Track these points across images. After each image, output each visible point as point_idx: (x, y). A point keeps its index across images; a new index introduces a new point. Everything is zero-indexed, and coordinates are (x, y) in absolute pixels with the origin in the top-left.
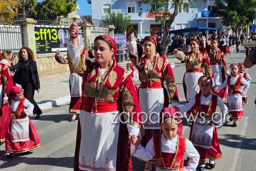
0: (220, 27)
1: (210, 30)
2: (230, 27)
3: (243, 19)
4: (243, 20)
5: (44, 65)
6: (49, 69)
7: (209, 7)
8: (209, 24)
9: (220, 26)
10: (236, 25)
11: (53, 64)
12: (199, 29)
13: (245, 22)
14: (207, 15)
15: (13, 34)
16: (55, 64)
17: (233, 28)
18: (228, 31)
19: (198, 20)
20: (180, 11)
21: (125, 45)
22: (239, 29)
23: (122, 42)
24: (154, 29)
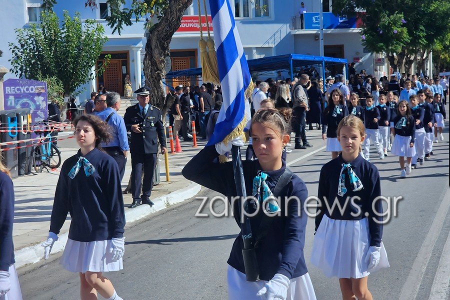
0: (357, 56)
1: (326, 63)
2: (382, 55)
8: (326, 47)
9: (357, 53)
10: (400, 50)
12: (294, 61)
13: (424, 41)
14: (318, 23)
17: (391, 59)
18: (378, 67)
19: (296, 36)
20: (246, 14)
21: (42, 115)
22: (408, 60)
23: (31, 103)
24: (177, 63)
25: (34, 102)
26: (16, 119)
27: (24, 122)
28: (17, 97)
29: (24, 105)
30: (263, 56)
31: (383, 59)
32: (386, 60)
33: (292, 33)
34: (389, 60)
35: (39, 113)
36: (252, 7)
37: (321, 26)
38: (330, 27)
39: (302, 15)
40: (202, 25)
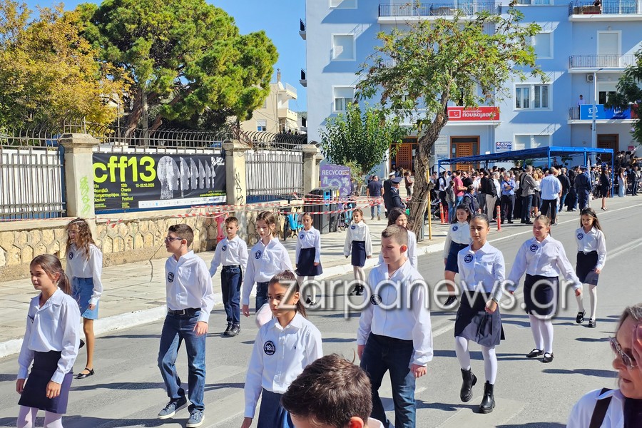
0: (632, 145)
5: (115, 241)
6: (129, 249)
7: (602, 95)
8: (599, 137)
9: (631, 142)
11: (138, 238)
12: (552, 152)
14: (594, 114)
15: (39, 169)
16: (146, 237)
19: (572, 126)
20: (526, 104)
21: (347, 191)
23: (339, 182)
24: (461, 148)
25: (342, 181)
26: (329, 193)
27: (334, 195)
28: (330, 177)
29: (334, 184)
33: (569, 123)
35: (344, 189)
40: (485, 115)
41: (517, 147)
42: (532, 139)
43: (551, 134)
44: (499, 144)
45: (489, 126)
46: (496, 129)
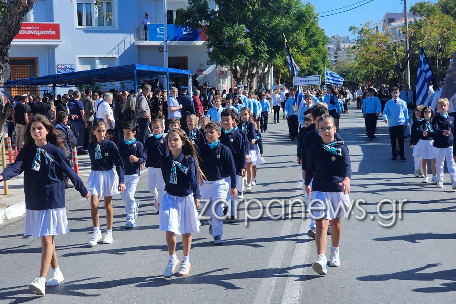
0: (201, 69)
1: (171, 75)
2: (225, 69)
3: (259, 48)
4: (260, 50)
7: (170, 13)
8: (169, 58)
9: (201, 65)
10: (243, 63)
12: (138, 71)
13: (265, 55)
14: (162, 35)
17: (234, 72)
19: (140, 47)
20: (89, 23)
22: (250, 73)
24: (16, 71)
30: (106, 66)
31: (226, 72)
32: (229, 73)
33: (136, 44)
34: (232, 73)
36: (95, 16)
37: (165, 37)
38: (175, 39)
39: (146, 26)
40: (43, 33)
41: (79, 68)
42: (97, 61)
43: (117, 57)
44: (60, 67)
45: (48, 46)
46: (56, 50)
